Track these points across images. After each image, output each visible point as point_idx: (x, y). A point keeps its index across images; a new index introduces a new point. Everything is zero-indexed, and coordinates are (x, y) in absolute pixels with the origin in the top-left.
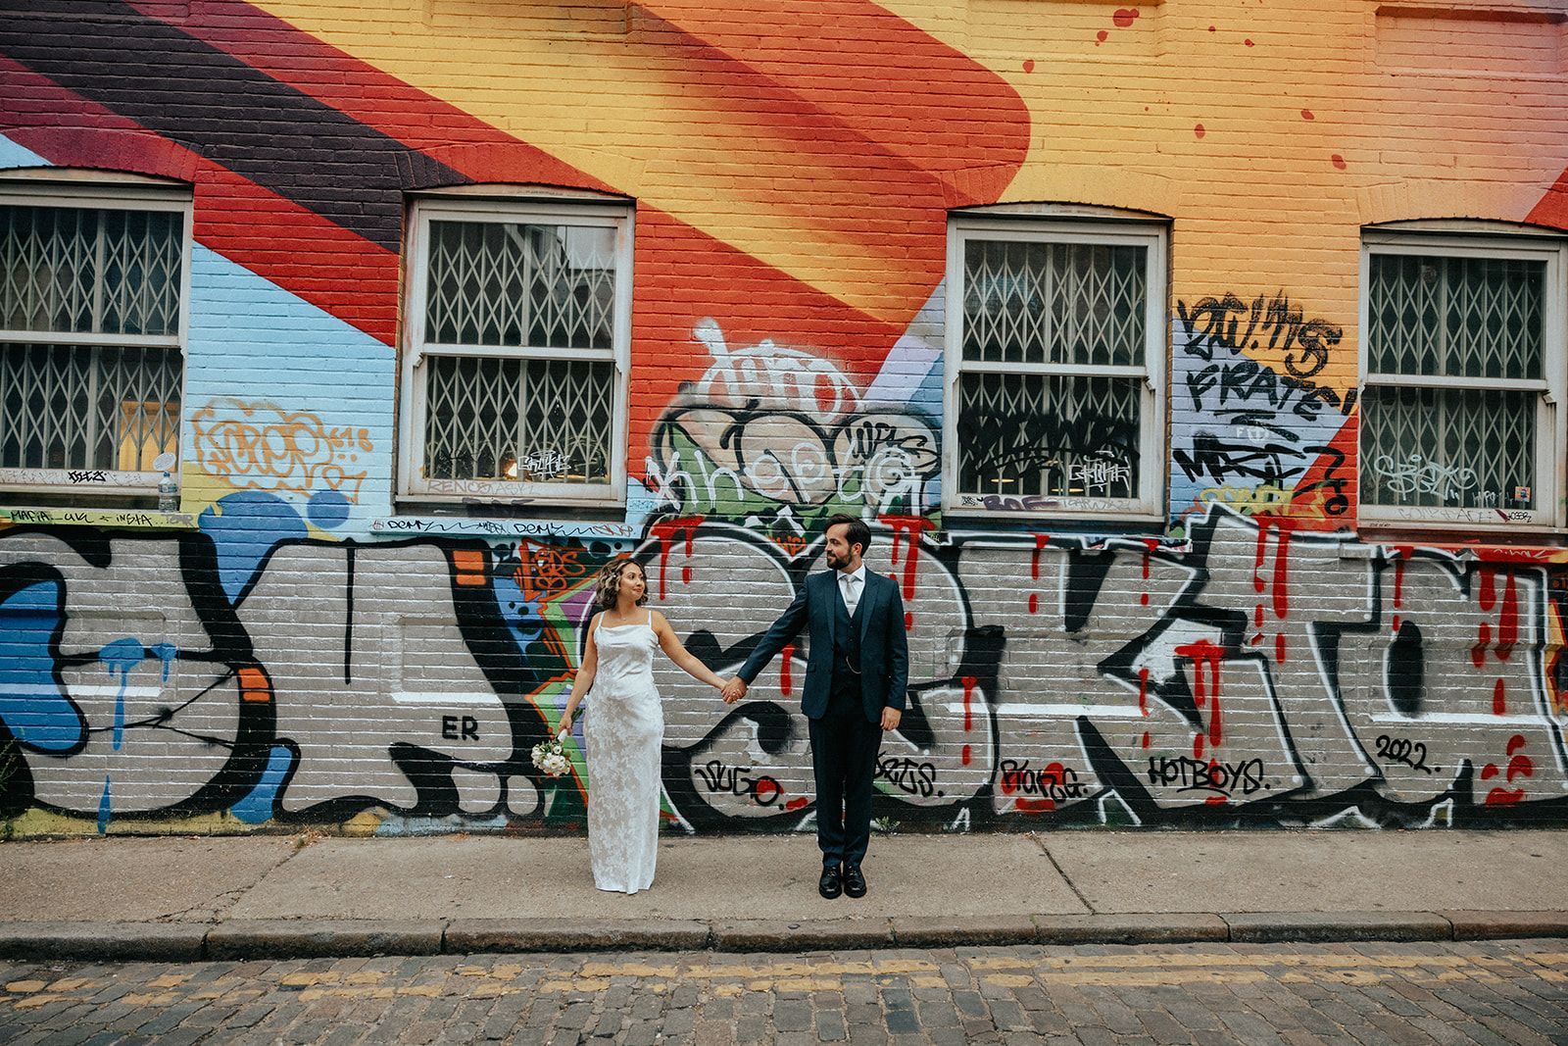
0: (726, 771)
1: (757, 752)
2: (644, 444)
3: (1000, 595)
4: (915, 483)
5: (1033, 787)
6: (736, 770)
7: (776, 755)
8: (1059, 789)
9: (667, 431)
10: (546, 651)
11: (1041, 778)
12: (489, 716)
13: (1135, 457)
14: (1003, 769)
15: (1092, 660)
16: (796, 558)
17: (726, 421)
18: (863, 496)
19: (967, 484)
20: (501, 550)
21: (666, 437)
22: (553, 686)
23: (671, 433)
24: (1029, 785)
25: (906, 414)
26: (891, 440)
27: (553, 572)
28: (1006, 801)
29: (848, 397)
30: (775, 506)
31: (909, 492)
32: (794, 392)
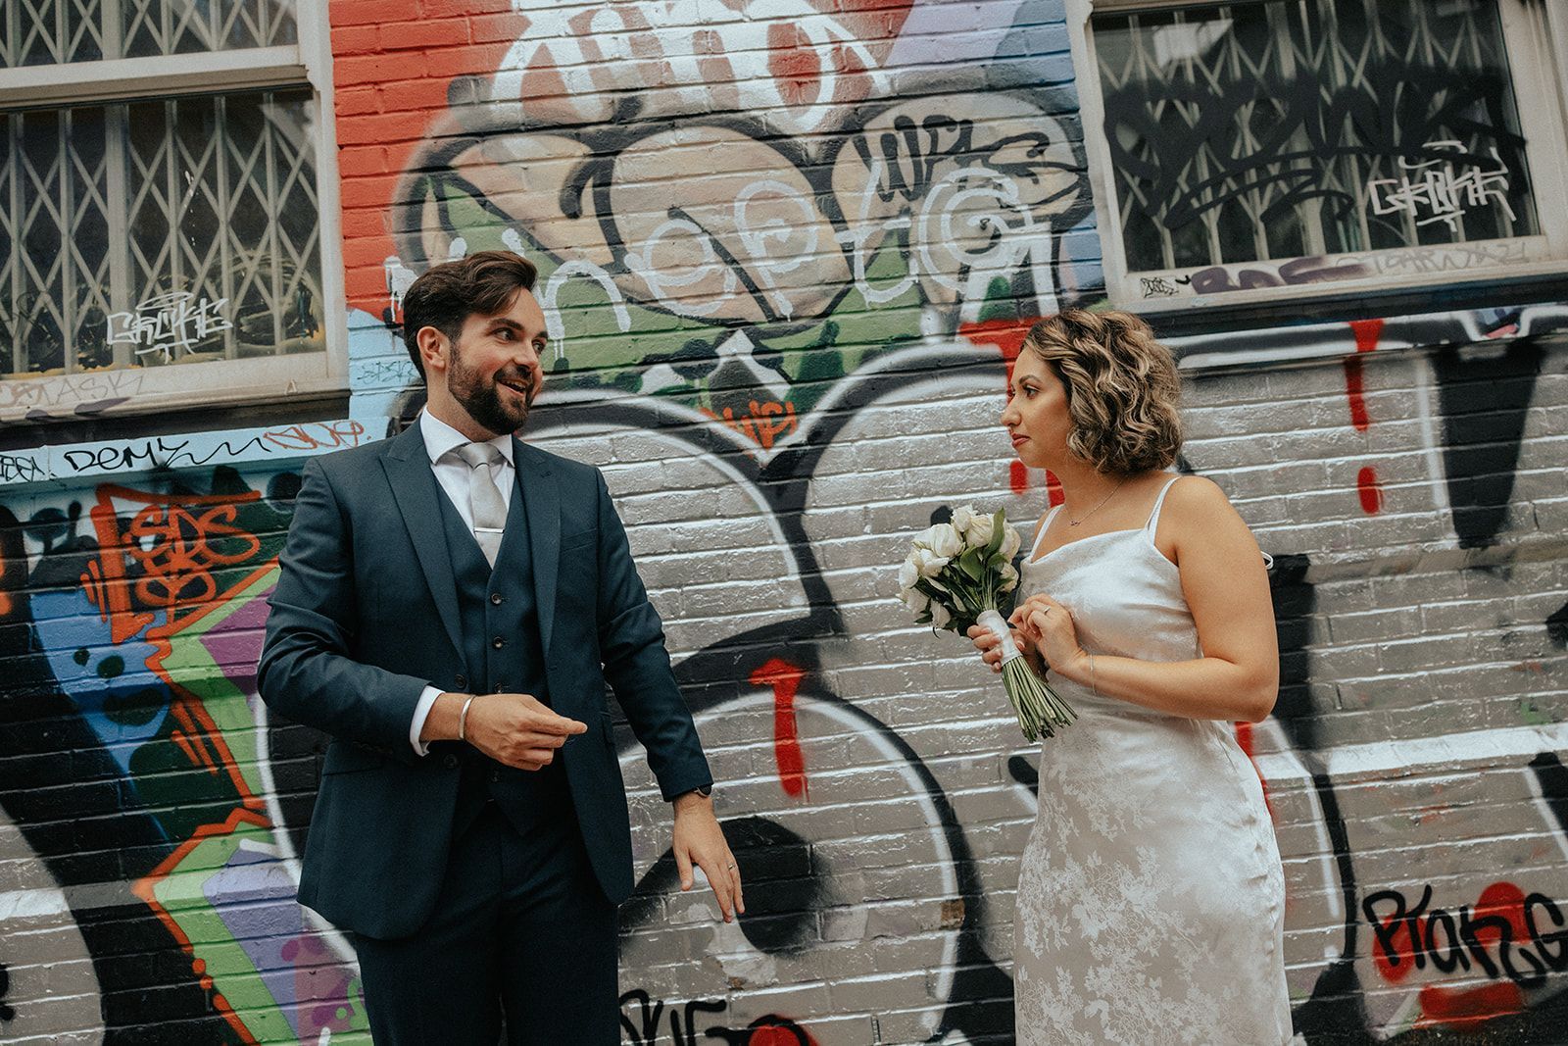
0: (665, 1018)
1: (737, 954)
2: (379, 231)
3: (1285, 481)
4: (1036, 240)
5: (1456, 953)
6: (691, 1008)
7: (790, 954)
8: (1524, 953)
9: (430, 195)
10: (183, 762)
11: (1470, 928)
12: (37, 949)
13: (1514, 147)
14: (1372, 917)
15: (1531, 611)
16: (775, 452)
17: (572, 154)
18: (918, 286)
19: (1143, 253)
20: (47, 523)
21: (430, 211)
22: (207, 848)
23: (441, 198)
24: (1444, 950)
25: (991, 88)
26: (963, 152)
27: (179, 560)
28: (1394, 1003)
29: (850, 68)
30: (710, 334)
31: (1026, 263)
32: (720, 75)
